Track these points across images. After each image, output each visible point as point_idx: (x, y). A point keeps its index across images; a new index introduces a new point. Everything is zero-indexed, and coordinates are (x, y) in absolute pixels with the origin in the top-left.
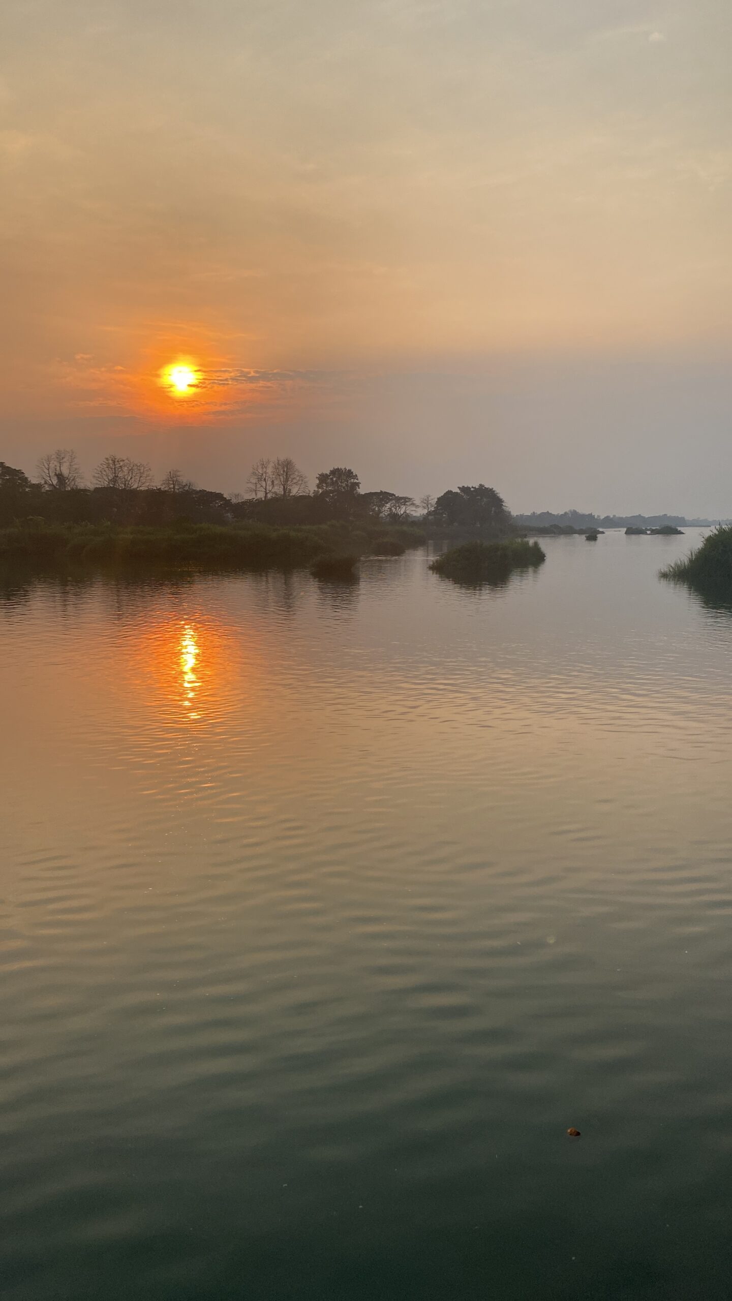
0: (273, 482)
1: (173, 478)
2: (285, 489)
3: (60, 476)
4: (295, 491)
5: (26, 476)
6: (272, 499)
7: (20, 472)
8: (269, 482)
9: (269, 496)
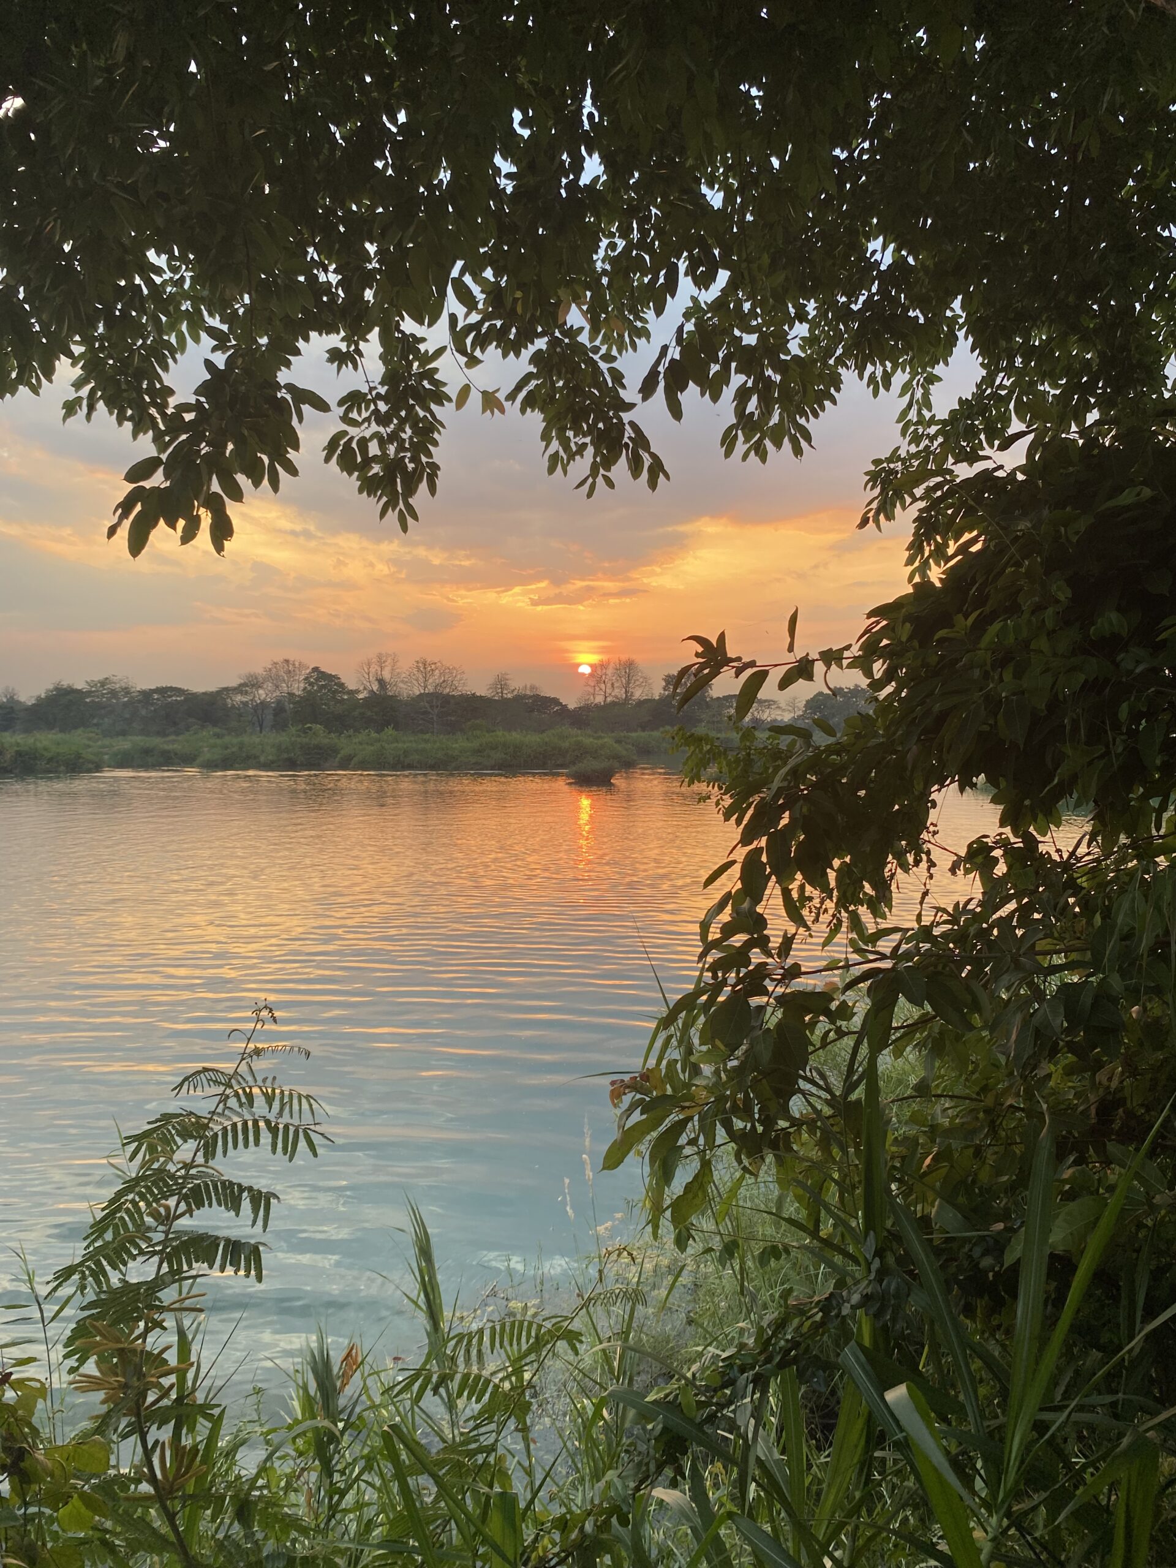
0: (613, 685)
1: (501, 683)
2: (626, 692)
3: (381, 682)
4: (638, 694)
5: (343, 681)
6: (613, 704)
7: (336, 677)
8: (609, 685)
9: (609, 699)
